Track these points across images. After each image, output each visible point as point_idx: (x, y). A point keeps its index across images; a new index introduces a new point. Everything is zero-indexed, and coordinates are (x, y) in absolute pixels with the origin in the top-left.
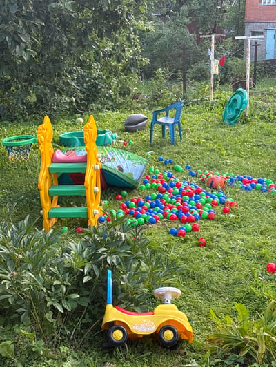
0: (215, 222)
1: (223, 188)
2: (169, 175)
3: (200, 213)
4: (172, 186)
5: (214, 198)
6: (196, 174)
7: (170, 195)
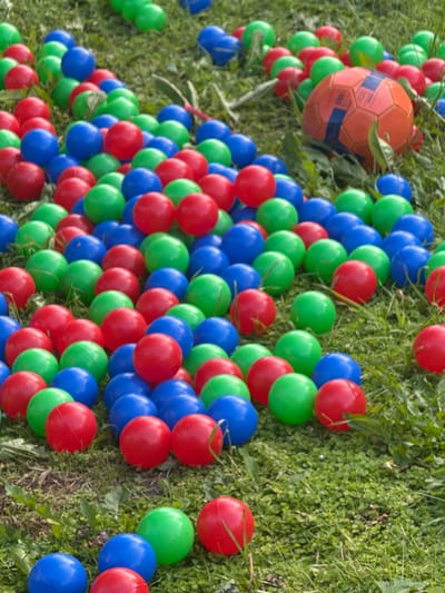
0: (364, 461)
1: (404, 150)
2: (71, 66)
3: (259, 382)
4: (83, 151)
5: (350, 240)
6: (243, 50)
7: (61, 226)
